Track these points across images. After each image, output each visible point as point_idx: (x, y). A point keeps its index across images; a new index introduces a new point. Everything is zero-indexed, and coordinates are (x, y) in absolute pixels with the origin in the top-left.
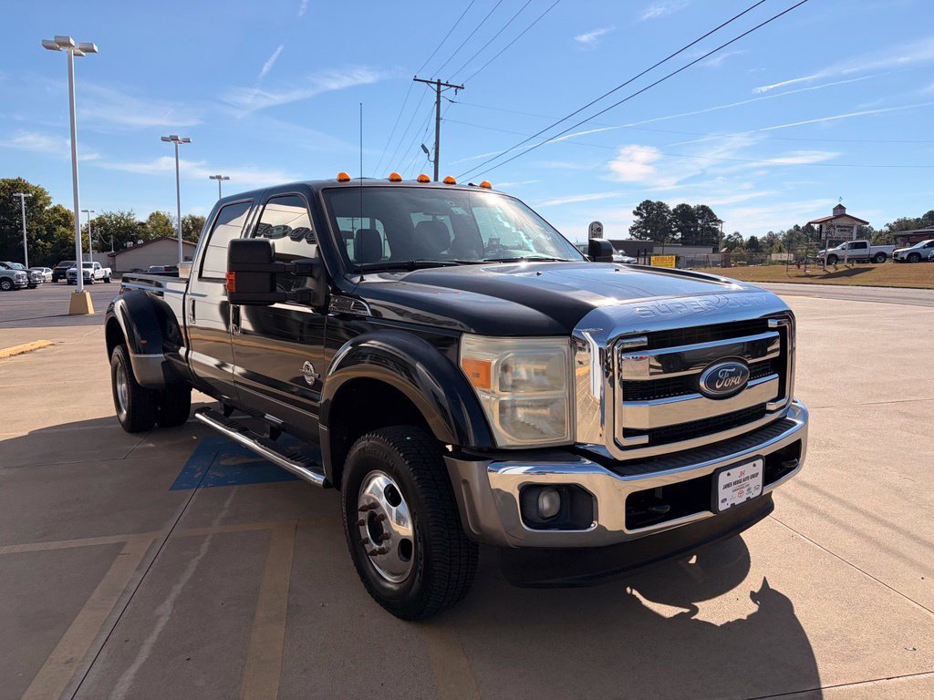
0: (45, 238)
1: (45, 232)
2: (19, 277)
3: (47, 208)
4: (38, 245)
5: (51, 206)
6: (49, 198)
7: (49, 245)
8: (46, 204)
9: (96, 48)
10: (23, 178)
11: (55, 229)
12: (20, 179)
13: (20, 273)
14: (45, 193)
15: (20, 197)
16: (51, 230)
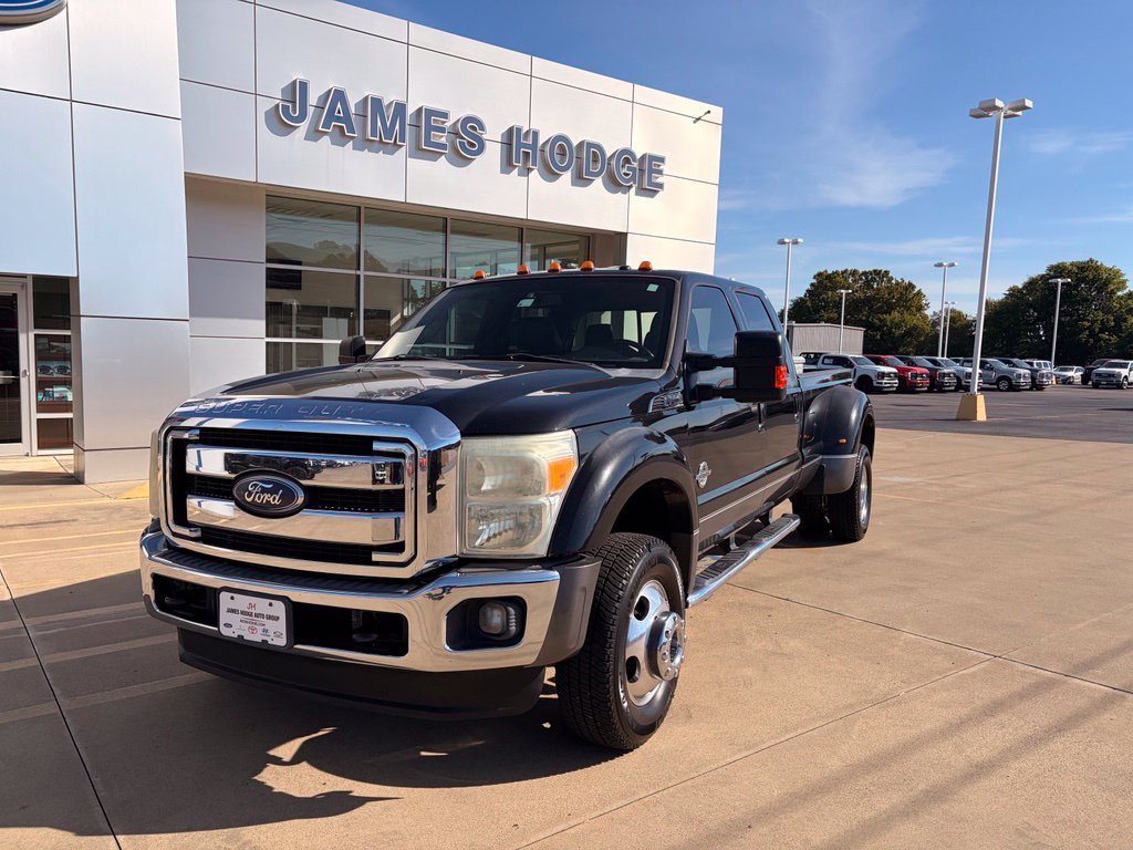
0: (1111, 331)
1: (1113, 324)
2: (1019, 376)
3: (1120, 293)
4: (1100, 339)
5: (1126, 291)
6: (1124, 282)
7: (1114, 339)
8: (1119, 289)
9: (1029, 103)
10: (1095, 259)
11: (1125, 320)
12: (1091, 261)
13: (1022, 371)
14: (1122, 275)
15: (1056, 284)
16: (1120, 320)
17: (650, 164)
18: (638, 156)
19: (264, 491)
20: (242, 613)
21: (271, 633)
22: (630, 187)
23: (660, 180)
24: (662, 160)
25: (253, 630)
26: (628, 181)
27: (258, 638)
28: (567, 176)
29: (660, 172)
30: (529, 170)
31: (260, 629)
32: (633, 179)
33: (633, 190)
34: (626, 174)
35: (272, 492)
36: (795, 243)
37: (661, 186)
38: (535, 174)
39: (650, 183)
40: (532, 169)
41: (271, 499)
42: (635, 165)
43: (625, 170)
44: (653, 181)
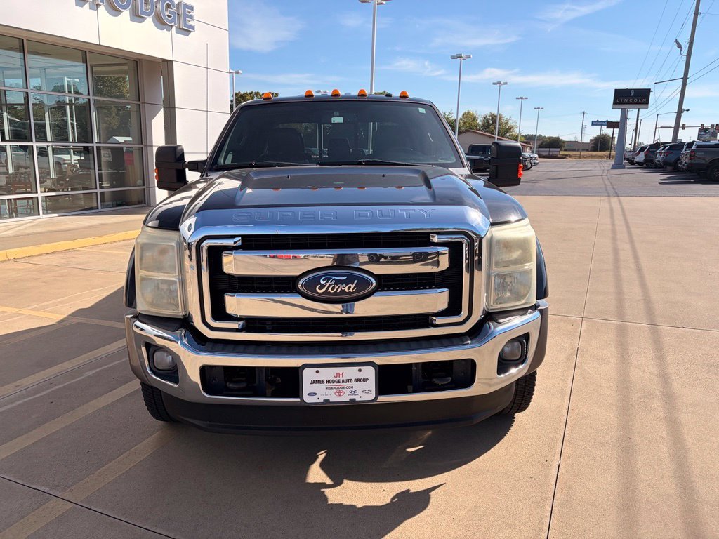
17: (184, 11)
18: (176, 3)
19: (338, 282)
20: (328, 382)
21: (360, 392)
22: (172, 26)
23: (192, 23)
24: (192, 8)
25: (340, 394)
26: (171, 22)
27: (345, 398)
28: (126, 14)
29: (191, 17)
30: (98, 5)
31: (347, 391)
32: (174, 20)
33: (174, 29)
34: (169, 17)
35: (346, 282)
36: (237, 73)
37: (193, 28)
38: (102, 9)
39: (186, 25)
40: (100, 5)
41: (346, 289)
42: (174, 9)
43: (167, 13)
44: (188, 23)
